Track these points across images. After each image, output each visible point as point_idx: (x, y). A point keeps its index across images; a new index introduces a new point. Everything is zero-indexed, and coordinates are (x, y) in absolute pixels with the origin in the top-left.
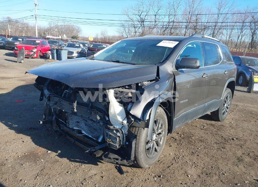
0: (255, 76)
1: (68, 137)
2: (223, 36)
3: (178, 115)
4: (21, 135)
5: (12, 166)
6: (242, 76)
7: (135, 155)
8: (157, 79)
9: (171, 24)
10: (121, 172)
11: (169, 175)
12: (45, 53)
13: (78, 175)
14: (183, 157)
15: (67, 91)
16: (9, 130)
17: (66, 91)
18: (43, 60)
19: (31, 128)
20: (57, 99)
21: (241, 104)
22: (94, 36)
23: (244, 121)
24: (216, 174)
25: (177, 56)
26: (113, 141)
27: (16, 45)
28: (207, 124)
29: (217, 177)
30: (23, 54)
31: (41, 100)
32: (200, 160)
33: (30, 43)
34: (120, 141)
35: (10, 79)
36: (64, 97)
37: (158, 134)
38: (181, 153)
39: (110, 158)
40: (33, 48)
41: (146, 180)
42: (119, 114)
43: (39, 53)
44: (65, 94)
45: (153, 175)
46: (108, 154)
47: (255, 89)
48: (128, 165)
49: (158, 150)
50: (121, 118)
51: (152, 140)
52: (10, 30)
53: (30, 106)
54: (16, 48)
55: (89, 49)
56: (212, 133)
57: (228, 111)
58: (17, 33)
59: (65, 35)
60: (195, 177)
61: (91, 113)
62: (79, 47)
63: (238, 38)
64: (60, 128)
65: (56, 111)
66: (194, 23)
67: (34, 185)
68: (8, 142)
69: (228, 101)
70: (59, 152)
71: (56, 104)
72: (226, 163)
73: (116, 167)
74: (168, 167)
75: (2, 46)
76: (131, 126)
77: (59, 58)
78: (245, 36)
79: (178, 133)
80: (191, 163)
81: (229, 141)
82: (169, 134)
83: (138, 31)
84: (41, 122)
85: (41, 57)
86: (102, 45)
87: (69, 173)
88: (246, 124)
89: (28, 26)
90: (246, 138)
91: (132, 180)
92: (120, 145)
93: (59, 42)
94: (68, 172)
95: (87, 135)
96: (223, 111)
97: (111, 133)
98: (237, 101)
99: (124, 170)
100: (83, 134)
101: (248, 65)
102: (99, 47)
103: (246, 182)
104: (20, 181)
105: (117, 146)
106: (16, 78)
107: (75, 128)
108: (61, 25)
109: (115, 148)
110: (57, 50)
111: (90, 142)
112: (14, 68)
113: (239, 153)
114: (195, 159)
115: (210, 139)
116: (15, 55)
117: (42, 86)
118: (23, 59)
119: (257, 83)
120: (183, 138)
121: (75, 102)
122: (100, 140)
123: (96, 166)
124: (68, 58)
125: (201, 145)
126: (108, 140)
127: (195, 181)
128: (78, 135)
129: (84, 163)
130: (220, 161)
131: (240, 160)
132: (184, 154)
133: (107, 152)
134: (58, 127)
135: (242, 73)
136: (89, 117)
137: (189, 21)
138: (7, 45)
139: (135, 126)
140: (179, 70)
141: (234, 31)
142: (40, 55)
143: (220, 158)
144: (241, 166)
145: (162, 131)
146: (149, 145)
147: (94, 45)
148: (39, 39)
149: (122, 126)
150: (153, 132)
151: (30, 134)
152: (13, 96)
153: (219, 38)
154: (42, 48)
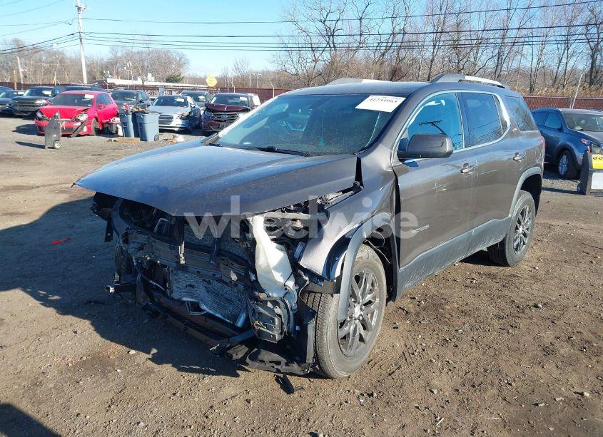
0: (593, 156)
1: (170, 319)
2: (523, 61)
3: (409, 261)
4: (70, 319)
5: (56, 385)
6: (565, 157)
7: (316, 352)
8: (357, 187)
9: (399, 37)
10: (288, 388)
11: (392, 391)
12: (107, 123)
13: (196, 399)
14: (424, 350)
15: (164, 219)
16: (43, 307)
17: (162, 221)
18: (103, 139)
19: (89, 302)
20: (142, 238)
21: (561, 223)
23: (566, 262)
24: (493, 385)
25: (402, 131)
26: (266, 325)
27: (38, 106)
28: (479, 273)
29: (495, 391)
30: (56, 128)
31: (108, 239)
32: (460, 356)
33: (71, 98)
34: (282, 323)
35: (34, 191)
36: (159, 232)
37: (364, 305)
38: (419, 342)
39: (262, 361)
40: (79, 112)
41: (341, 404)
42: (276, 269)
43: (93, 123)
44: (160, 226)
45: (357, 392)
46: (258, 353)
47: (596, 186)
48: (302, 373)
49: (367, 338)
50: (281, 276)
51: (351, 317)
52: (21, 70)
53: (84, 251)
54: (39, 115)
55: (209, 108)
56: (491, 295)
57: (526, 242)
58: (38, 76)
59: (150, 75)
60: (447, 394)
61: (218, 267)
62: (185, 104)
63: (560, 62)
64: (152, 300)
65: (142, 263)
66: (453, 34)
67: (105, 422)
68: (42, 334)
69: (526, 220)
70: (154, 351)
71: (141, 248)
72: (516, 361)
73: (277, 379)
74: (390, 375)
75: (7, 110)
76: (303, 291)
77: (140, 133)
78: (574, 59)
79: (414, 298)
80: (439, 365)
81: (527, 311)
82: (391, 302)
83: (320, 58)
84: (112, 290)
85: (100, 132)
86: (238, 97)
87: (178, 395)
88: (568, 270)
89: (64, 58)
90: (565, 302)
91: (312, 406)
92: (281, 333)
93: (137, 95)
94: (174, 394)
95: (211, 312)
96: (515, 244)
97: (261, 310)
98: (551, 217)
99: (294, 385)
100: (203, 310)
101: (580, 128)
102: (230, 101)
103: (557, 399)
104: (77, 416)
105: (277, 335)
106: (46, 186)
107: (185, 299)
108: (138, 53)
109: (272, 339)
110: (134, 114)
111: (221, 328)
112: (39, 164)
113: (548, 337)
114: (449, 354)
115: (488, 309)
116: (39, 131)
117: (110, 209)
118: (57, 141)
119: (599, 170)
120: (424, 309)
121: (181, 244)
122: (240, 323)
123: (234, 379)
124: (161, 131)
125: (464, 323)
126: (258, 325)
127: (448, 401)
128: (192, 313)
129: (209, 373)
130: (504, 357)
131: (548, 351)
132: (424, 345)
133: (256, 349)
134: (149, 299)
135: (565, 150)
136: (214, 275)
137: (440, 28)
138: (18, 108)
139: (313, 292)
140: (407, 162)
141: (548, 48)
142: (95, 128)
143: (503, 348)
144: (550, 366)
145: (374, 298)
146: (346, 329)
147: (220, 99)
148: (90, 89)
149: (285, 292)
150: (353, 300)
151: (89, 314)
152: (44, 230)
153: (515, 65)
154: (99, 110)
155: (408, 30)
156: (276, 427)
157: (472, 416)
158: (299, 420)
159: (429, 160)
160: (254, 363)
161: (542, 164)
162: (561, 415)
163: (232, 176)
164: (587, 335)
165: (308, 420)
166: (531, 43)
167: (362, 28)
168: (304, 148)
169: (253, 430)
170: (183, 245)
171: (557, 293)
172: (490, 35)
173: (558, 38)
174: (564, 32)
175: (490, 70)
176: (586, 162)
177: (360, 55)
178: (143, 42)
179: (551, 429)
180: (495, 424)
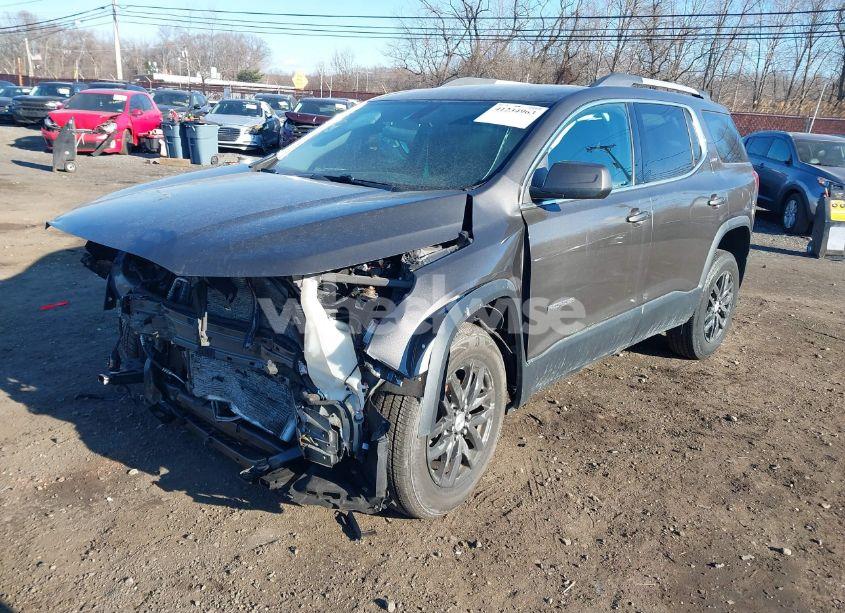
0: (833, 202)
1: (191, 424)
2: (746, 63)
3: (542, 350)
4: (47, 421)
5: (15, 518)
6: (794, 202)
7: (392, 480)
8: (463, 240)
9: (570, 23)
10: (351, 530)
11: (504, 540)
12: (145, 137)
13: (216, 545)
14: (558, 479)
16: (12, 403)
17: (178, 281)
18: (138, 161)
19: (81, 396)
20: (150, 306)
21: (779, 298)
22: (312, 71)
23: (779, 354)
24: (652, 533)
25: (539, 158)
26: (318, 442)
27: (49, 110)
28: (653, 369)
29: (655, 543)
30: (70, 142)
31: (109, 306)
32: (610, 490)
33: (96, 99)
34: (340, 440)
35: (28, 231)
36: (175, 298)
37: (471, 413)
38: (551, 468)
39: (313, 493)
40: (105, 120)
41: (427, 558)
42: (334, 358)
43: (124, 136)
44: (178, 289)
45: (454, 540)
46: (307, 480)
47: (834, 246)
48: (372, 511)
49: (473, 461)
50: (341, 369)
51: (450, 431)
52: (31, 57)
53: (85, 321)
54: (48, 123)
55: (291, 119)
56: (665, 400)
57: (724, 324)
58: (55, 69)
59: (214, 70)
60: (585, 546)
61: (258, 351)
62: (259, 112)
63: (798, 66)
64: (166, 396)
65: (153, 342)
66: (647, 19)
67: (78, 576)
68: (5, 441)
69: (725, 293)
70: (164, 471)
71: (148, 322)
72: (691, 499)
73: (338, 519)
74: (505, 515)
75: (6, 115)
76: (376, 393)
77: (191, 152)
78: (819, 61)
79: (554, 402)
80: (578, 501)
81: (715, 425)
82: (513, 409)
83: (456, 50)
84: (106, 380)
85: (134, 150)
86: (333, 104)
87: (190, 537)
88: (781, 368)
89: (93, 42)
90: (770, 413)
91: (384, 558)
92: (339, 454)
93: (190, 98)
94: (185, 536)
95: (246, 418)
96: (707, 327)
97: (309, 419)
98: (765, 289)
99: (362, 527)
100: (234, 415)
101: (817, 161)
102: (322, 109)
103: (744, 558)
104: (38, 565)
105: (332, 457)
107: (210, 397)
108: (199, 37)
109: (324, 461)
110: (184, 127)
111: (259, 441)
112: (41, 193)
113: (740, 464)
114: (593, 486)
115: (657, 419)
116: (46, 145)
117: (109, 262)
118: (70, 160)
119: (839, 223)
120: (567, 418)
121: (201, 318)
122: (286, 436)
123: (275, 515)
124: (222, 150)
125: (622, 441)
126: (307, 442)
127: (584, 557)
128: (219, 419)
129: (240, 506)
130: (673, 492)
131: (739, 486)
132: (560, 471)
133: (304, 475)
134: (161, 396)
135: (794, 192)
136: (252, 364)
137: (629, 11)
138: (21, 112)
139: (391, 393)
140: (545, 203)
141: (782, 45)
142: (128, 144)
143: (675, 480)
144: (738, 507)
145: (488, 402)
146: (440, 447)
147: (307, 106)
148: (125, 88)
149: (346, 393)
150: (453, 406)
151: (79, 414)
152: (33, 289)
153: (734, 68)
154: (134, 118)
155: (584, 12)
156: (327, 591)
157: (618, 580)
158: (363, 579)
159: (579, 202)
160: (301, 494)
161: (753, 212)
162: (747, 583)
163: (275, 218)
164: (798, 464)
165: (376, 580)
166: (757, 36)
167: (518, 9)
168: (393, 179)
169: (293, 594)
170: (205, 319)
171: (761, 400)
172: (701, 22)
173: (798, 29)
174: (807, 20)
175: (697, 75)
176: (822, 210)
177: (514, 47)
178: (204, 20)
179: (730, 602)
180: (649, 592)
